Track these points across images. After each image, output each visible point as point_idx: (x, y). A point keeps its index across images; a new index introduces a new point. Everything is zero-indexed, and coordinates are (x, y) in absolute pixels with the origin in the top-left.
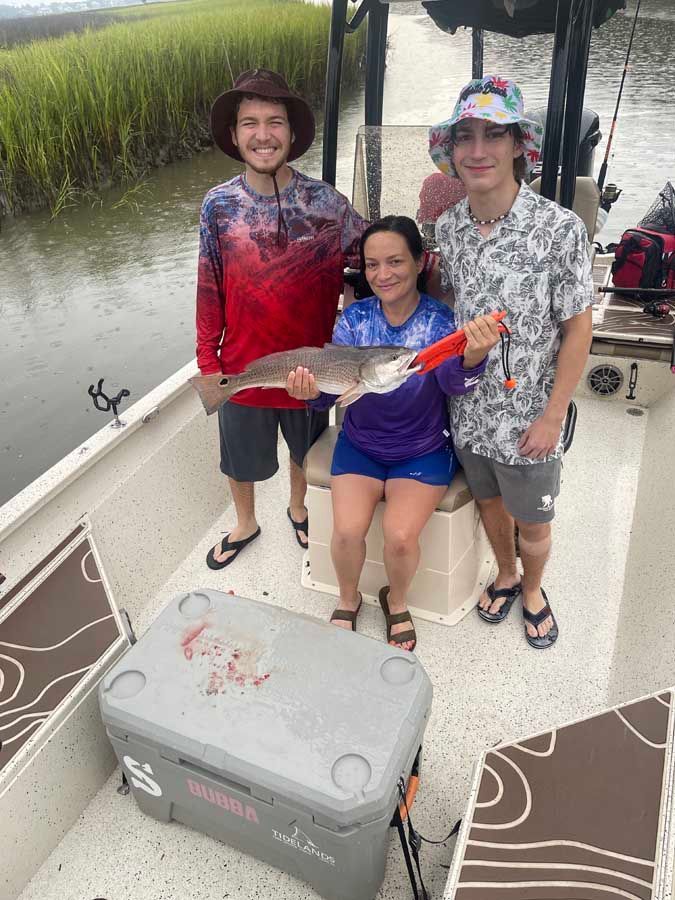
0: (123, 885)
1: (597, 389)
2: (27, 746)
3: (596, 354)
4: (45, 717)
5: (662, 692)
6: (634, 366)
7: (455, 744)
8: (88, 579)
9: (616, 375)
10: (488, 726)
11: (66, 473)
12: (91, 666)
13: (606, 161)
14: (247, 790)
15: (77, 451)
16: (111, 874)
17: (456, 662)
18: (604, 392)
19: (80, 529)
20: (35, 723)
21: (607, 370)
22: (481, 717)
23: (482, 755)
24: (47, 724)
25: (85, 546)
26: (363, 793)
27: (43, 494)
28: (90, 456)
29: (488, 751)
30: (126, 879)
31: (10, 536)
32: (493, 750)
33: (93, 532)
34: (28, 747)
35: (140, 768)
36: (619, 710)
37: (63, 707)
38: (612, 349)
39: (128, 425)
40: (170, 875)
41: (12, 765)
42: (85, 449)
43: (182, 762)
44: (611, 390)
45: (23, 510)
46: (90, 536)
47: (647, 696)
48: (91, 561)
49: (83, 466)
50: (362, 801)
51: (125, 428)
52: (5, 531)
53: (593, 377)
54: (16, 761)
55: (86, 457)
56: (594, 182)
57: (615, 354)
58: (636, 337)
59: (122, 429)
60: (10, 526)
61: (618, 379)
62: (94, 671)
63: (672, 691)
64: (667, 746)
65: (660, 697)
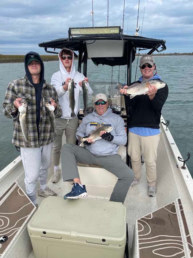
2: (15, 237)
4: (19, 229)
8: (21, 195)
12: (28, 215)
19: (15, 183)
20: (16, 230)
23: (137, 221)
24: (20, 231)
25: (17, 187)
28: (16, 164)
29: (138, 220)
32: (139, 219)
36: (164, 207)
37: (23, 226)
41: (12, 242)
42: (15, 162)
46: (18, 185)
48: (20, 191)
49: (15, 166)
62: (29, 217)
63: (174, 202)
64: (177, 213)
65: (172, 203)
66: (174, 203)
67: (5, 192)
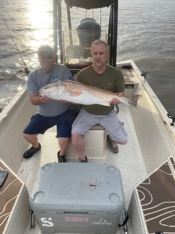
4: (9, 214)
5: (165, 162)
14: (87, 213)
20: (7, 217)
23: (136, 188)
26: (120, 202)
32: (138, 186)
34: (7, 225)
35: (47, 220)
36: (159, 168)
37: (13, 210)
43: (64, 212)
47: (163, 164)
50: (120, 204)
54: (5, 230)
62: (19, 197)
64: (172, 174)
66: (167, 163)
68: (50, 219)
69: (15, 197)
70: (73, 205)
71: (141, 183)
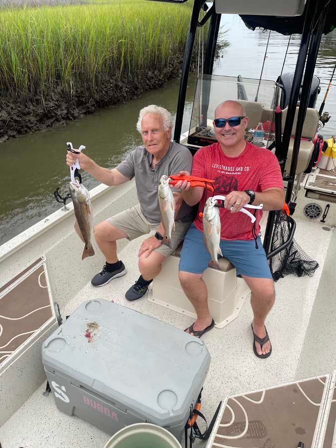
0: (40, 442)
1: (308, 215)
3: (310, 198)
4: (10, 354)
5: (322, 376)
6: (328, 206)
7: (215, 390)
8: (41, 286)
9: (319, 209)
10: (232, 383)
11: (36, 231)
12: (36, 330)
13: (324, 101)
15: (43, 220)
16: (34, 436)
17: (221, 347)
18: (312, 217)
19: (40, 260)
20: (4, 356)
21: (314, 206)
22: (230, 378)
23: (227, 399)
24: (10, 357)
25: (42, 268)
27: (23, 241)
28: (50, 224)
29: (230, 397)
30: (41, 439)
31: (5, 260)
32: (232, 397)
33: (46, 262)
35: (60, 388)
37: (20, 349)
38: (317, 196)
39: (70, 210)
40: (64, 440)
42: (48, 220)
43: (81, 387)
44: (315, 217)
45: (13, 248)
46: (44, 264)
47: (314, 378)
48: (43, 277)
49: (45, 229)
50: (172, 415)
51: (69, 211)
52: (2, 257)
53: (307, 209)
55: (48, 224)
56: (317, 111)
57: (319, 199)
58: (330, 191)
59: (67, 212)
60: (5, 255)
61: (319, 211)
62: (37, 333)
63: (327, 376)
64: (321, 405)
65: (321, 379)
66: (324, 379)
67: (19, 273)
68: (63, 388)
69: (31, 332)
70: (94, 380)
71: (242, 394)
